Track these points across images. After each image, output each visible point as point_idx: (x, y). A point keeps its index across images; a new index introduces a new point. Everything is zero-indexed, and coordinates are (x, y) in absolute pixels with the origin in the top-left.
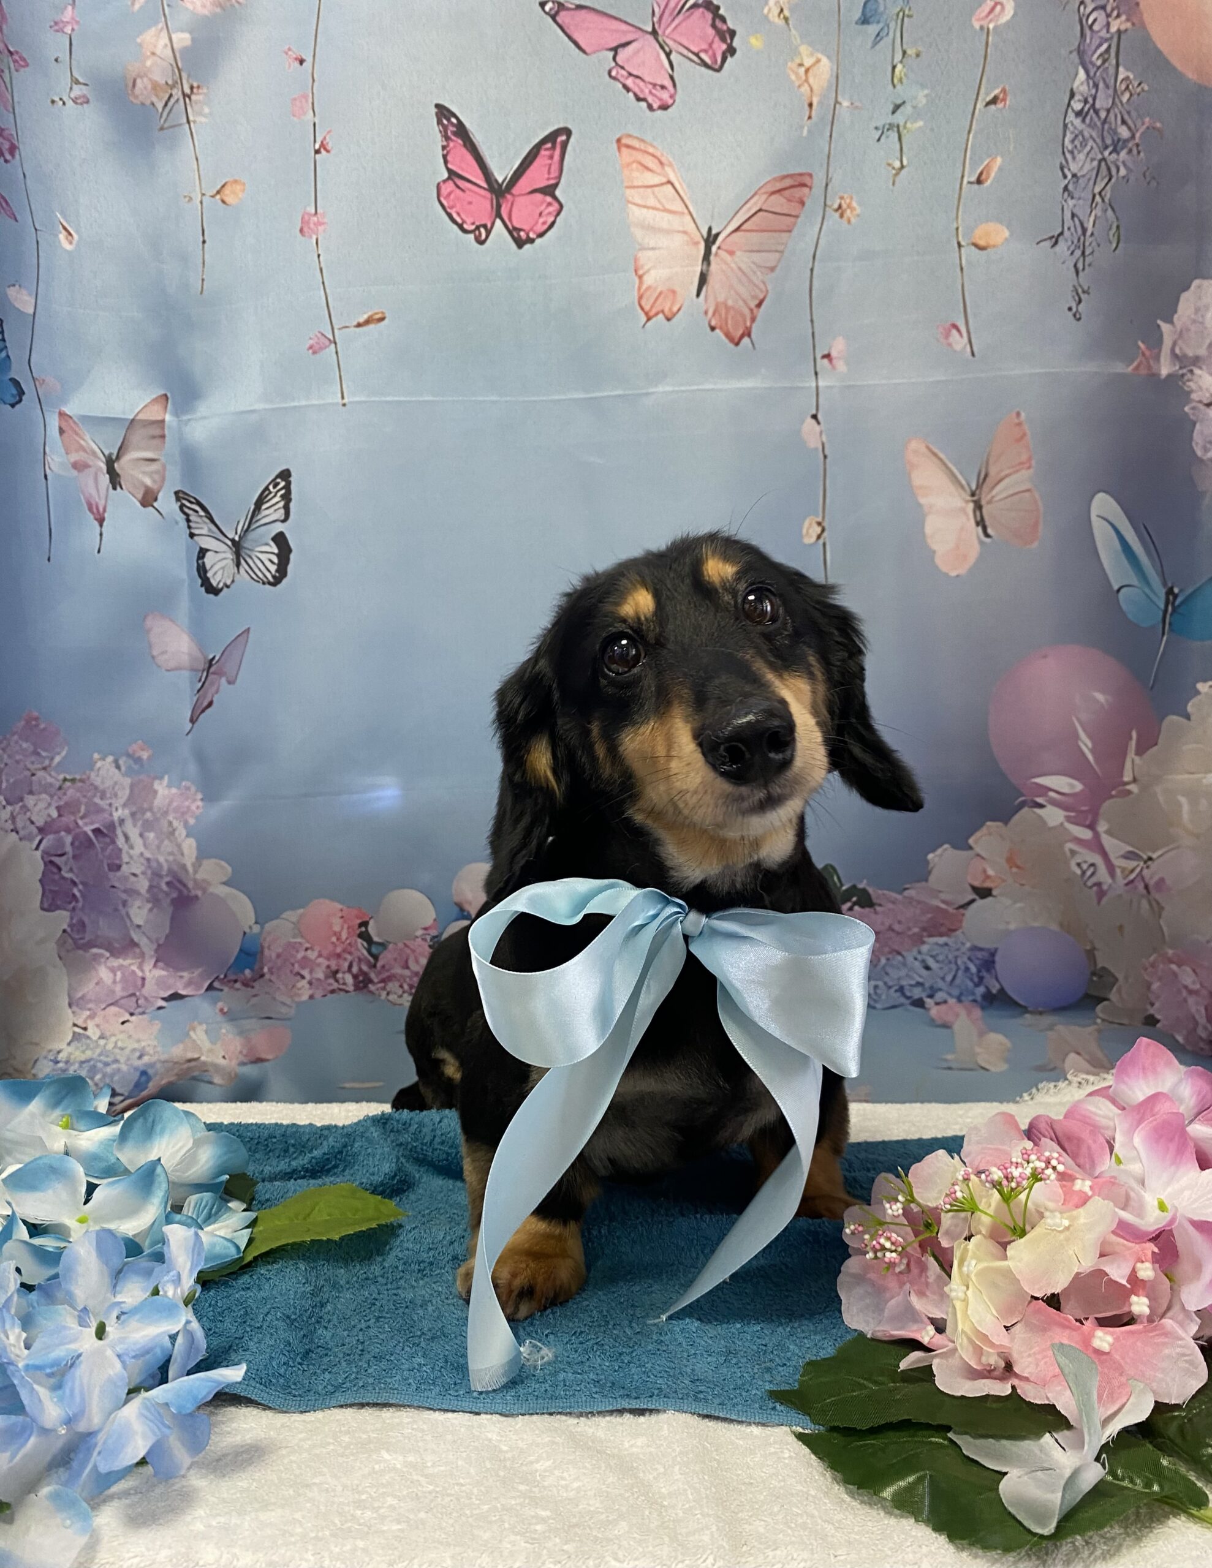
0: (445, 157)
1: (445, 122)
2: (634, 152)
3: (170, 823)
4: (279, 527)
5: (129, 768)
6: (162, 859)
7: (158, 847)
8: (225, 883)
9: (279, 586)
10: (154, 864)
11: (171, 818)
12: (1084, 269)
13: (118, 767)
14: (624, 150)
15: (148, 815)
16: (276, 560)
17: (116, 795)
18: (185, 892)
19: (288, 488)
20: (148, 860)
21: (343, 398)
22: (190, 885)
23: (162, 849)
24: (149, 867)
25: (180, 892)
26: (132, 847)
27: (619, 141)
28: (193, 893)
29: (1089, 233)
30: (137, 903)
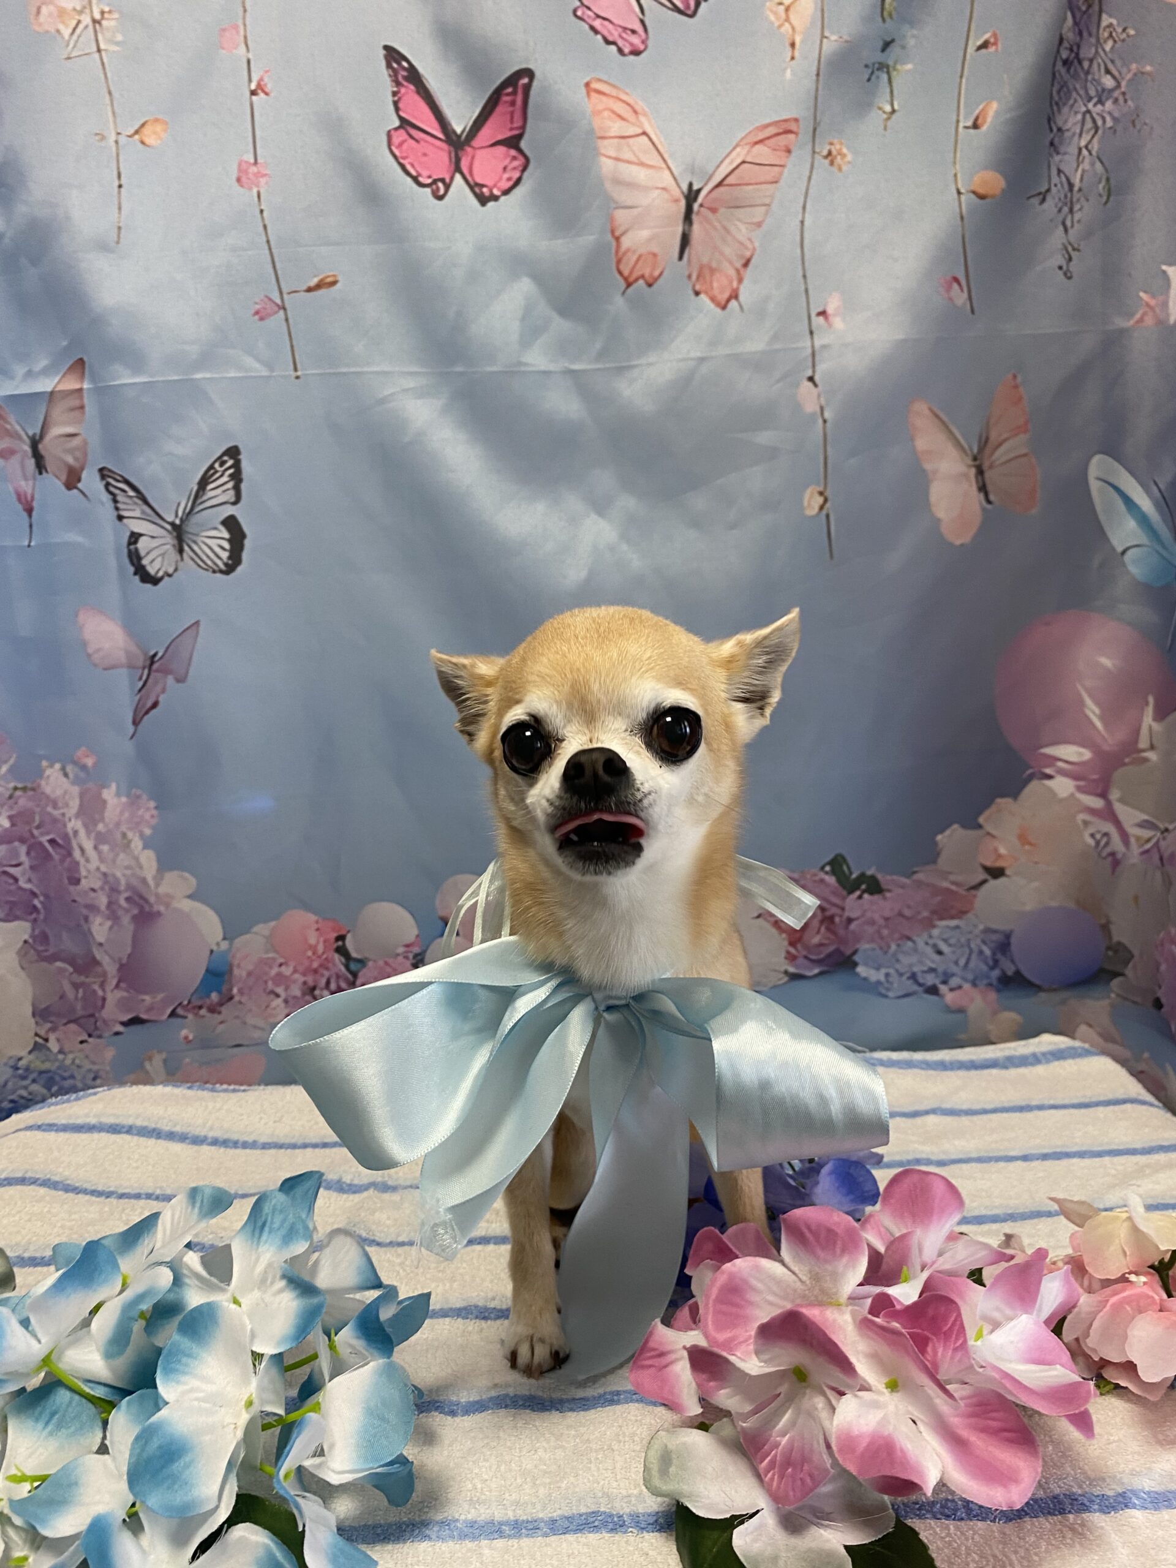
0: (396, 104)
1: (395, 65)
2: (604, 98)
3: (124, 835)
4: (229, 511)
5: (76, 777)
6: (119, 874)
7: (114, 861)
8: (190, 897)
9: (233, 575)
10: (110, 879)
11: (124, 828)
12: (1072, 226)
13: (66, 775)
14: (593, 94)
15: (100, 827)
16: (227, 545)
17: (67, 805)
18: (147, 909)
19: (237, 465)
20: (105, 875)
21: (296, 369)
22: (152, 899)
23: (118, 862)
24: (106, 882)
25: (141, 908)
26: (88, 860)
27: (587, 85)
28: (156, 908)
29: (1076, 189)
30: (98, 920)
